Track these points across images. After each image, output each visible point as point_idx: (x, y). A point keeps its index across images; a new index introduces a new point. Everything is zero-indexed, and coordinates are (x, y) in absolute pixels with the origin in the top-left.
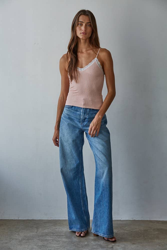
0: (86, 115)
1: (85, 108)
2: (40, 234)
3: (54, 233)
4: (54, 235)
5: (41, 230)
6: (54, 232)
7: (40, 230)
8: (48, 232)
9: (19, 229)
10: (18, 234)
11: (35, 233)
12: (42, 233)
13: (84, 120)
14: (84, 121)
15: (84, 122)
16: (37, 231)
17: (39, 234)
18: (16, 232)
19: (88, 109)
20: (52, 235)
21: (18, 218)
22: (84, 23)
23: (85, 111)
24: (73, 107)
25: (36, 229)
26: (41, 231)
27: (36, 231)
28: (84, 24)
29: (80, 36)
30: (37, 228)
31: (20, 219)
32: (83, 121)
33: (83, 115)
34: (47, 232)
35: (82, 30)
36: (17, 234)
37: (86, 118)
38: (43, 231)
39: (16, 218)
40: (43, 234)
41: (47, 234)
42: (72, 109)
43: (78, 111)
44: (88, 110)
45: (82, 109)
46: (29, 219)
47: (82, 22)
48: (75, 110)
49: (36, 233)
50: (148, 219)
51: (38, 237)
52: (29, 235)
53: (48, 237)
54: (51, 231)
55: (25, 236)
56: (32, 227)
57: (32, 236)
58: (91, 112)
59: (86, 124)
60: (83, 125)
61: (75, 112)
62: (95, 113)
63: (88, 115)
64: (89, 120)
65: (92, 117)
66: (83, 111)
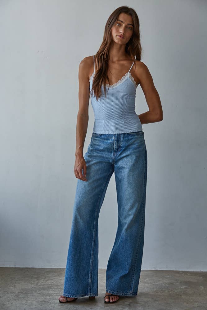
0: (119, 142)
1: (117, 134)
3: (58, 286)
4: (59, 287)
6: (59, 284)
7: (41, 281)
8: (51, 284)
9: (15, 280)
10: (14, 286)
11: (35, 285)
12: (43, 286)
13: (118, 149)
14: (117, 151)
16: (38, 282)
17: (39, 286)
19: (121, 134)
20: (56, 288)
22: (124, 23)
23: (118, 138)
24: (103, 135)
25: (36, 280)
26: (43, 282)
27: (36, 283)
28: (124, 25)
29: (116, 39)
30: (38, 279)
33: (116, 143)
35: (120, 32)
36: (12, 287)
37: (120, 147)
39: (12, 266)
40: (45, 287)
41: (50, 286)
42: (101, 138)
43: (109, 140)
45: (113, 135)
46: (28, 267)
47: (122, 22)
48: (105, 138)
49: (37, 284)
50: (174, 269)
51: (38, 290)
52: (27, 287)
53: (51, 291)
54: (54, 282)
55: (22, 289)
56: (32, 277)
57: (32, 289)
58: (126, 138)
59: (121, 154)
60: (116, 155)
61: (106, 141)
62: (131, 139)
63: (122, 143)
64: (123, 149)
65: (127, 144)
66: (116, 138)
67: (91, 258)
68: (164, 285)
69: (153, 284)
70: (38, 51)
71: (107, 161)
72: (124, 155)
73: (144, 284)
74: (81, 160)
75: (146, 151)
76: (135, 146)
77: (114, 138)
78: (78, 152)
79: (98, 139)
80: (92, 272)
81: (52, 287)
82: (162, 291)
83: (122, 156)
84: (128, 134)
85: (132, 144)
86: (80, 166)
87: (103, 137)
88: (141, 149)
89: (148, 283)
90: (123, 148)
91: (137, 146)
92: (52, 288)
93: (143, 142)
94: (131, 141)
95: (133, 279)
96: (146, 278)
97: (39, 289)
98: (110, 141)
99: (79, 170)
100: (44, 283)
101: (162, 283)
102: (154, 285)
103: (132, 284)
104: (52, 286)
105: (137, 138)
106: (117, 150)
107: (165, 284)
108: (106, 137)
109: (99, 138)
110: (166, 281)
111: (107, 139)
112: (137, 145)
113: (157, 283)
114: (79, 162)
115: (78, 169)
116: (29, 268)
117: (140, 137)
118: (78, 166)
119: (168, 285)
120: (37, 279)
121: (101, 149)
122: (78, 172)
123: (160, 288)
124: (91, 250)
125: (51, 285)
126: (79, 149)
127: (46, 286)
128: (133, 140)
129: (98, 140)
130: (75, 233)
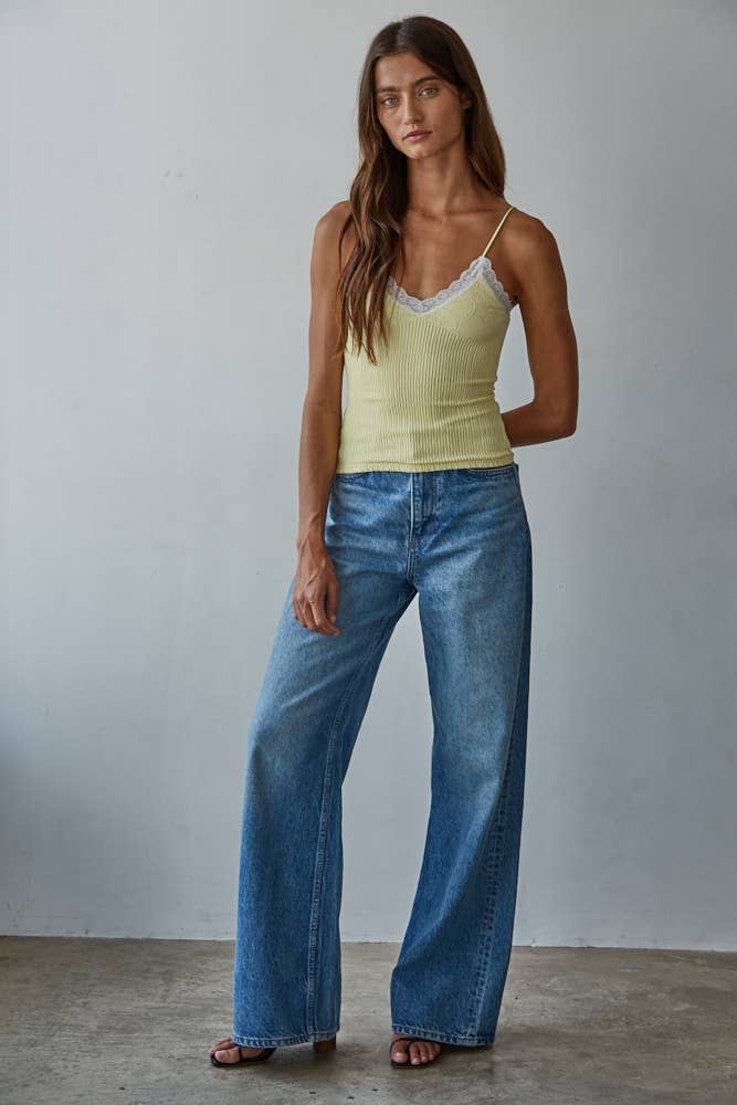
0: (429, 503)
1: (424, 473)
2: (181, 1005)
5: (184, 988)
7: (181, 985)
9: (89, 982)
10: (85, 1004)
11: (158, 1000)
12: (186, 1003)
14: (424, 532)
15: (422, 535)
16: (167, 990)
17: (174, 1005)
18: (75, 997)
19: (437, 473)
21: (87, 933)
23: (427, 487)
25: (161, 982)
26: (185, 991)
27: (160, 991)
30: (168, 978)
31: (91, 935)
32: (419, 532)
33: (420, 504)
34: (209, 995)
36: (78, 1006)
37: (431, 518)
38: (192, 991)
39: (79, 933)
40: (194, 1007)
42: (365, 486)
43: (394, 491)
44: (440, 479)
45: (408, 478)
46: (134, 936)
48: (379, 487)
49: (164, 998)
50: (650, 946)
51: (169, 1018)
52: (128, 1009)
53: (216, 1021)
54: (224, 990)
55: (113, 1014)
56: (147, 971)
57: (146, 1014)
58: (456, 488)
59: (436, 543)
60: (420, 548)
61: (383, 496)
62: (472, 491)
63: (439, 504)
64: (445, 524)
65: (458, 509)
66: (417, 487)
67: (315, 906)
68: (612, 1000)
69: (575, 996)
70: (167, 174)
71: (387, 569)
72: (447, 547)
73: (541, 997)
74: (318, 565)
75: (528, 532)
76: (487, 516)
77: (409, 487)
78: (309, 537)
79: (354, 487)
80: (317, 953)
81: (217, 1008)
82: (605, 1020)
83: (439, 550)
84: (463, 472)
85: (476, 511)
86: (315, 584)
87: (370, 480)
88: (510, 525)
89: (557, 994)
90: (444, 521)
91: (493, 516)
92: (217, 1012)
93: (515, 501)
94: (471, 499)
95: (482, 983)
96: (550, 977)
97: (171, 1015)
98: (397, 497)
99: (313, 597)
100: (189, 993)
101: (606, 992)
102: (576, 1000)
103: (478, 1001)
104: (219, 1006)
105: (493, 487)
106: (421, 530)
107: (615, 998)
108: (383, 482)
109: (359, 484)
110: (622, 987)
111: (389, 490)
112: (494, 511)
113: (588, 995)
114: (311, 570)
115: (309, 595)
116: (135, 941)
117: (505, 484)
118: (310, 582)
119: (626, 1002)
120: (164, 979)
121: (366, 524)
122: (309, 607)
123: (600, 1012)
124: (313, 878)
125: (217, 1000)
126: (313, 522)
127: (195, 1004)
128: (478, 497)
129: (357, 493)
130: (257, 814)
